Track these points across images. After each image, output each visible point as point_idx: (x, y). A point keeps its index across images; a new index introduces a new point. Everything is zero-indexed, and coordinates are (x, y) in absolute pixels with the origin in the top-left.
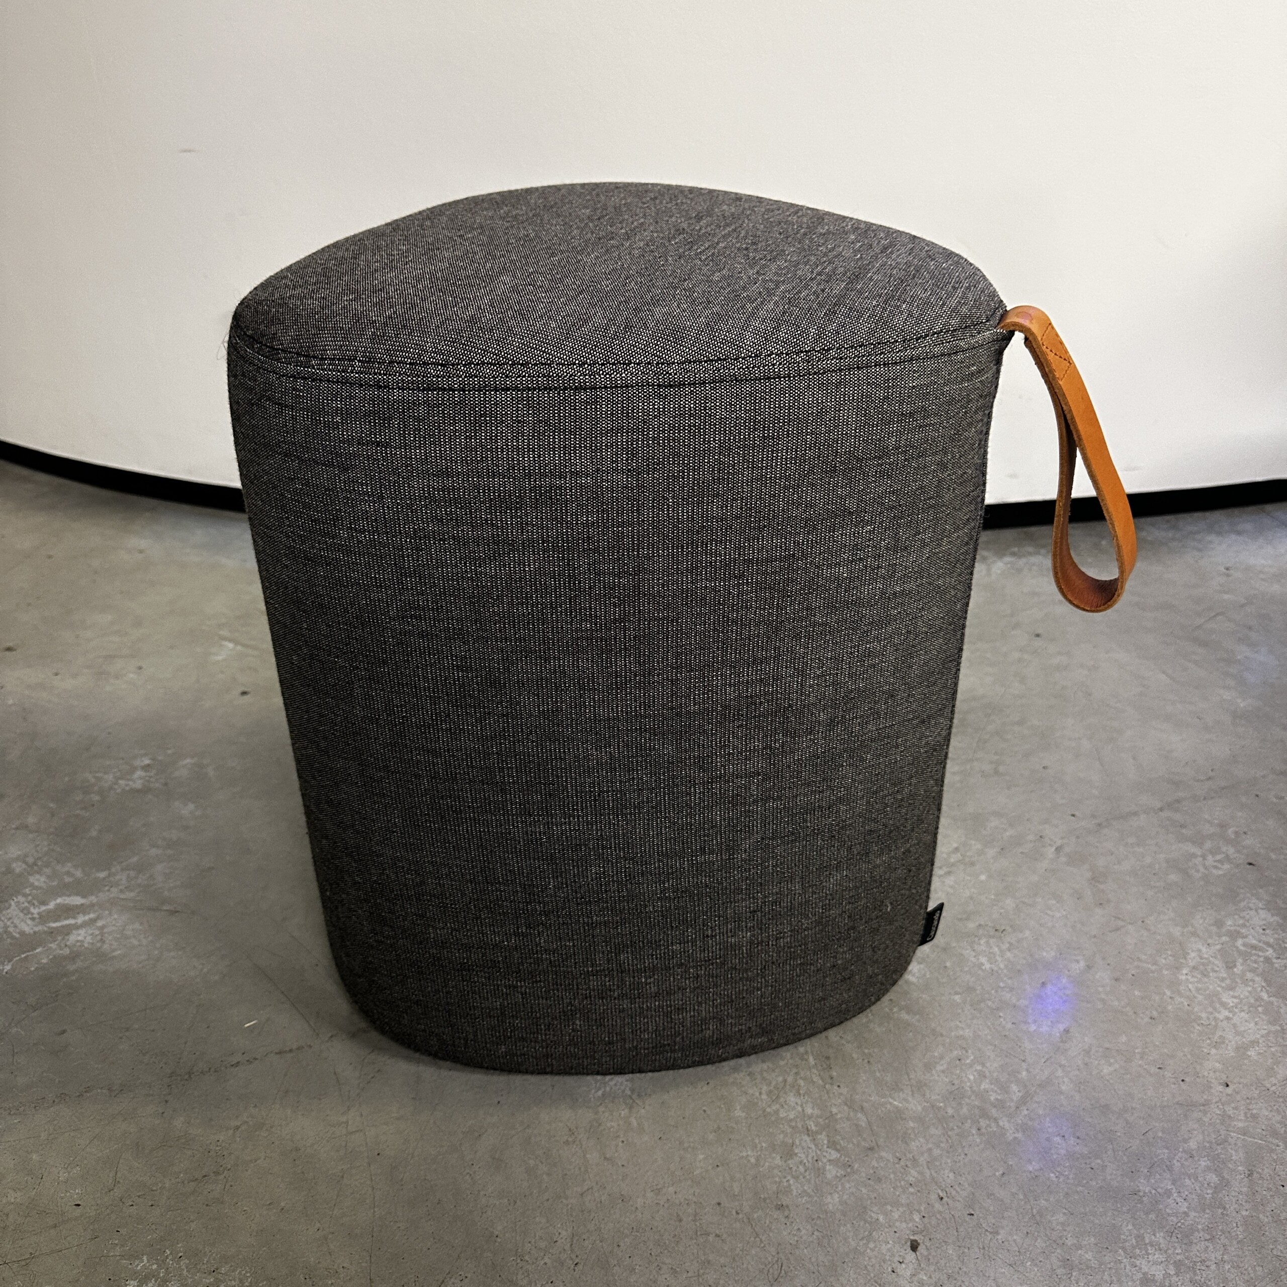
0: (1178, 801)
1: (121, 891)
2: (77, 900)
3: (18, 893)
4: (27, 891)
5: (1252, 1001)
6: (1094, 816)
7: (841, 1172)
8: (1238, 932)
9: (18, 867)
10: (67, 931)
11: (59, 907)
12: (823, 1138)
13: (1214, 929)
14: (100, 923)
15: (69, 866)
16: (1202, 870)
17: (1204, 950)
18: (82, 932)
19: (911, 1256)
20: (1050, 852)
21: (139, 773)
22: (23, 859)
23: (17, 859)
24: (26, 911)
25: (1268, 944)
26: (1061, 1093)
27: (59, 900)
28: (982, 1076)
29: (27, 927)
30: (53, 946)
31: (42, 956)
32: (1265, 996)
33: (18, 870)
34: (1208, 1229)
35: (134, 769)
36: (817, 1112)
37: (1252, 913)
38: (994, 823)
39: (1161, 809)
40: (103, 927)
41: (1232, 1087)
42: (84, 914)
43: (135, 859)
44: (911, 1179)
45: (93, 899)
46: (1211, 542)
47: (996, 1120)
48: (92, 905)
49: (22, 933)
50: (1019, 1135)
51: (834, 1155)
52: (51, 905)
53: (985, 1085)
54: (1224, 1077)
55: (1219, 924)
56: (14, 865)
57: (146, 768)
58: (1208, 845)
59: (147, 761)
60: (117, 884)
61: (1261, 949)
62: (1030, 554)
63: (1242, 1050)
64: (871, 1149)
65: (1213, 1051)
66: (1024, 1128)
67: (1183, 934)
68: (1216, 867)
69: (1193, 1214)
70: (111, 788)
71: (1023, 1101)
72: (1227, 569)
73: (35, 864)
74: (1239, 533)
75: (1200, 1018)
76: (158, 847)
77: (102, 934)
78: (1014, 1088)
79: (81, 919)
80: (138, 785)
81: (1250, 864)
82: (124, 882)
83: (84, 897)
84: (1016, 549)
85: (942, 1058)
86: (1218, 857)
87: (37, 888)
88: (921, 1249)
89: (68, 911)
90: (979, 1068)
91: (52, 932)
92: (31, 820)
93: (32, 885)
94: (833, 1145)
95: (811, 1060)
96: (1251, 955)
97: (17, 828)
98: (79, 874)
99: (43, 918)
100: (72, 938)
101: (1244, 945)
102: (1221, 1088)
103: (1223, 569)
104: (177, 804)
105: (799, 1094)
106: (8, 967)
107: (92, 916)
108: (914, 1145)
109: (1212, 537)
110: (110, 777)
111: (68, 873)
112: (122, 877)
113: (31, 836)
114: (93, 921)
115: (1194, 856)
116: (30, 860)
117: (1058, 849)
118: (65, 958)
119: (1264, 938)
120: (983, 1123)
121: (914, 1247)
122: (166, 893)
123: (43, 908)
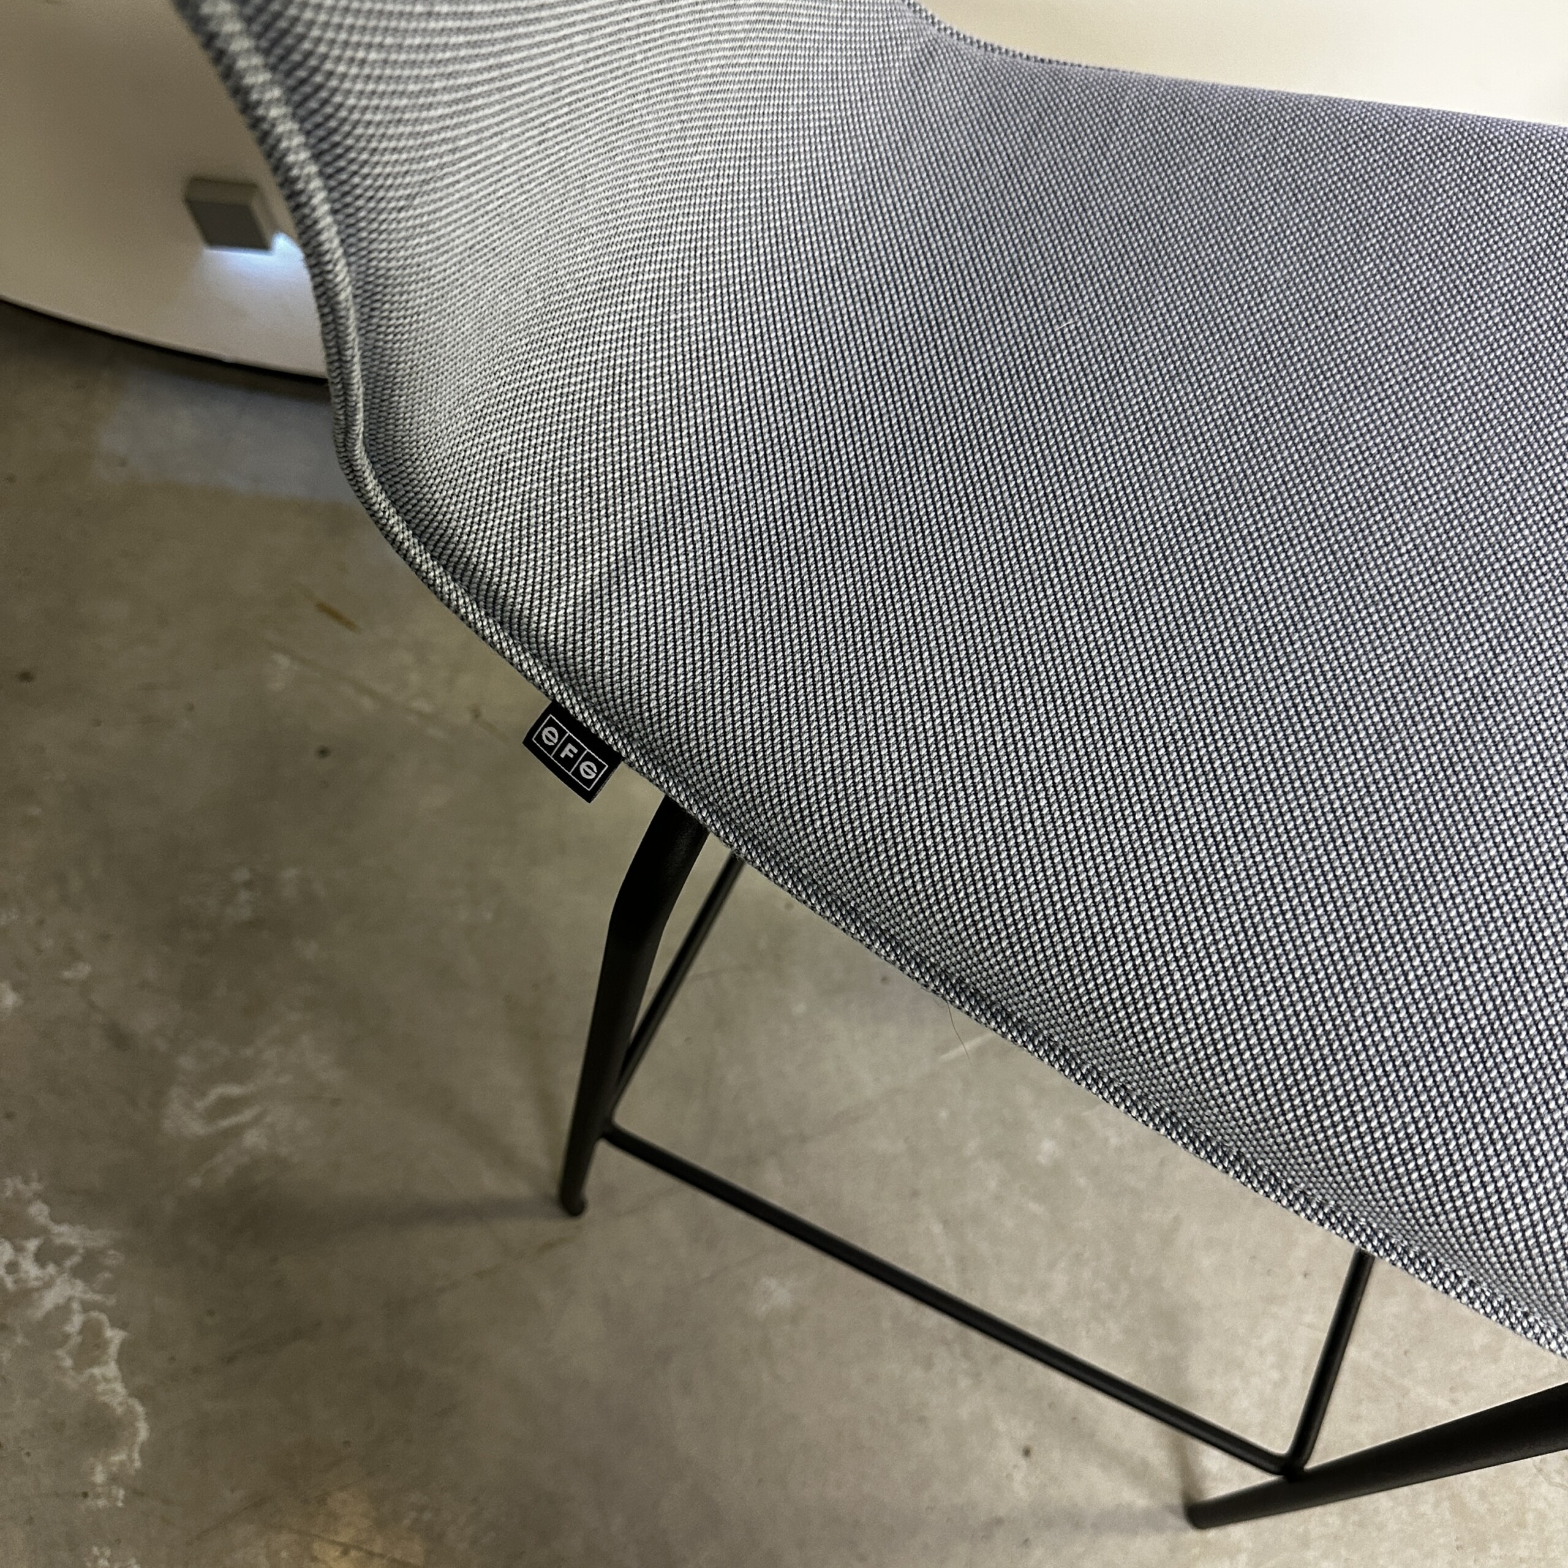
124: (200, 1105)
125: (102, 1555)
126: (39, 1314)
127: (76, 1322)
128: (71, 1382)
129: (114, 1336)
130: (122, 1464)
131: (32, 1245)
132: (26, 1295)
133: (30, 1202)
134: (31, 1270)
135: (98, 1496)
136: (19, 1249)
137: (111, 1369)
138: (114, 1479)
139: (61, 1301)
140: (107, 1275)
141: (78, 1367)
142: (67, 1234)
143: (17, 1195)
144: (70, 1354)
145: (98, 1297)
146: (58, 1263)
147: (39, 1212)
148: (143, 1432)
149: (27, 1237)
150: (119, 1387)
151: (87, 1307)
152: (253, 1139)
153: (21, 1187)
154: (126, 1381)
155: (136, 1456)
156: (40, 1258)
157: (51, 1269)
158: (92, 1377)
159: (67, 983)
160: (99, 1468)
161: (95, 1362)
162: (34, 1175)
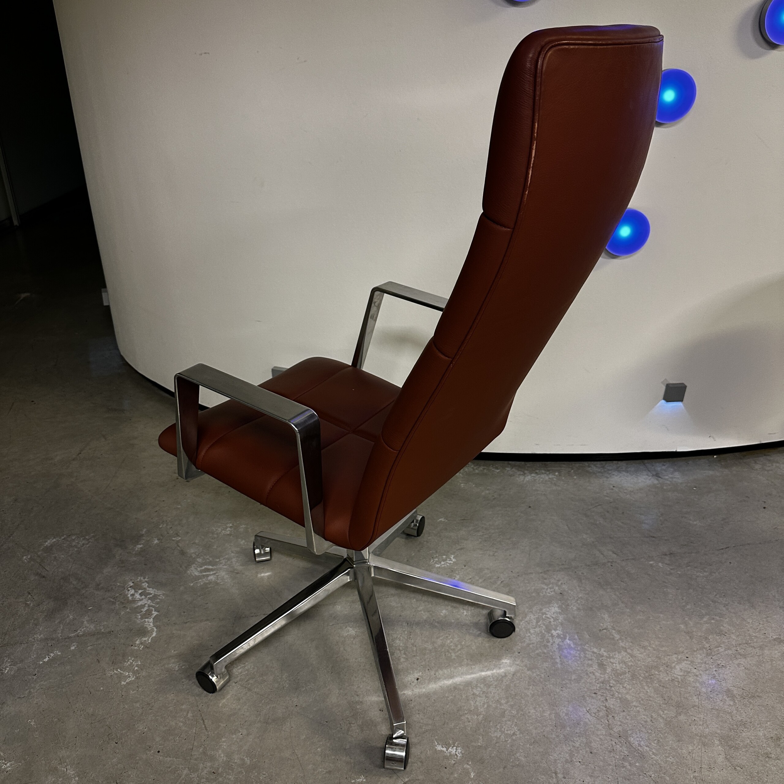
0: (548, 571)
1: (223, 566)
2: (210, 567)
3: (194, 563)
4: (196, 563)
5: (539, 632)
6: (518, 573)
7: (404, 660)
8: (545, 613)
9: (194, 556)
10: (208, 576)
11: (206, 569)
12: (403, 652)
13: (538, 611)
14: (217, 574)
15: (208, 557)
16: (544, 593)
17: (532, 616)
18: (212, 576)
19: (416, 681)
20: (499, 582)
21: (229, 529)
22: (195, 553)
23: (193, 553)
24: (196, 569)
25: (553, 618)
26: (472, 649)
27: (205, 567)
28: (451, 642)
29: (197, 574)
30: (204, 579)
31: (201, 582)
32: (543, 631)
33: (194, 557)
34: (496, 685)
35: (227, 528)
36: (403, 645)
37: (553, 608)
38: (486, 571)
39: (541, 573)
40: (217, 576)
41: (521, 653)
42: (213, 571)
43: (227, 556)
44: (422, 664)
45: (215, 567)
46: (613, 475)
47: (451, 653)
48: (215, 569)
49: (195, 575)
50: (456, 658)
51: (404, 656)
52: (203, 568)
53: (452, 644)
54: (519, 651)
55: (541, 610)
56: (192, 555)
57: (231, 527)
58: (551, 586)
59: (231, 525)
60: (221, 563)
61: (551, 619)
62: (543, 473)
63: (528, 645)
64: (415, 656)
65: (520, 644)
66: (457, 656)
67: (528, 611)
68: (549, 593)
69: (493, 682)
70: (220, 533)
71: (460, 650)
72: (614, 487)
73: (198, 555)
74: (627, 472)
75: (521, 635)
76: (234, 553)
77: (217, 578)
78: (459, 646)
79: (211, 573)
80: (228, 533)
81: (561, 593)
82: (224, 562)
83: (212, 566)
84: (538, 471)
85: (442, 636)
86: (551, 590)
87: (199, 562)
88: (419, 680)
89: (208, 570)
90: (451, 640)
91: (204, 576)
92: (197, 541)
93: (197, 561)
94: (405, 654)
95: (406, 633)
96: (546, 620)
97: (193, 544)
98: (211, 559)
99: (201, 571)
100: (210, 578)
101: (545, 617)
102: (517, 653)
103: (612, 487)
104: (239, 540)
105: (400, 640)
106: (192, 584)
107: (215, 572)
108: (426, 657)
109: (616, 473)
110: (220, 529)
111: (208, 559)
112: (223, 561)
113: (197, 546)
114: (215, 574)
115: (544, 589)
116: (197, 554)
117: (502, 582)
118: (207, 583)
119: (552, 616)
120: (447, 653)
121: (418, 679)
122: (236, 568)
123: (201, 568)
124: (199, 569)
125: (131, 659)
126: (135, 606)
127: (146, 609)
128: (138, 622)
129: (155, 613)
130: (145, 640)
131: (140, 591)
132: (134, 601)
133: (143, 582)
134: (137, 596)
135: (136, 646)
136: (135, 592)
137: (151, 620)
138: (141, 643)
139: (143, 604)
140: (158, 600)
141: (142, 618)
142: (151, 591)
143: (141, 581)
144: (140, 615)
145: (154, 605)
146: (146, 596)
147: (145, 585)
148: (154, 634)
149: (139, 590)
150: (151, 624)
151: (149, 606)
152: (211, 578)
153: (142, 579)
154: (153, 623)
155: (150, 639)
156: (141, 594)
157: (143, 597)
158: (145, 621)
159: (173, 540)
160: (138, 640)
161: (147, 618)
162: (147, 577)
